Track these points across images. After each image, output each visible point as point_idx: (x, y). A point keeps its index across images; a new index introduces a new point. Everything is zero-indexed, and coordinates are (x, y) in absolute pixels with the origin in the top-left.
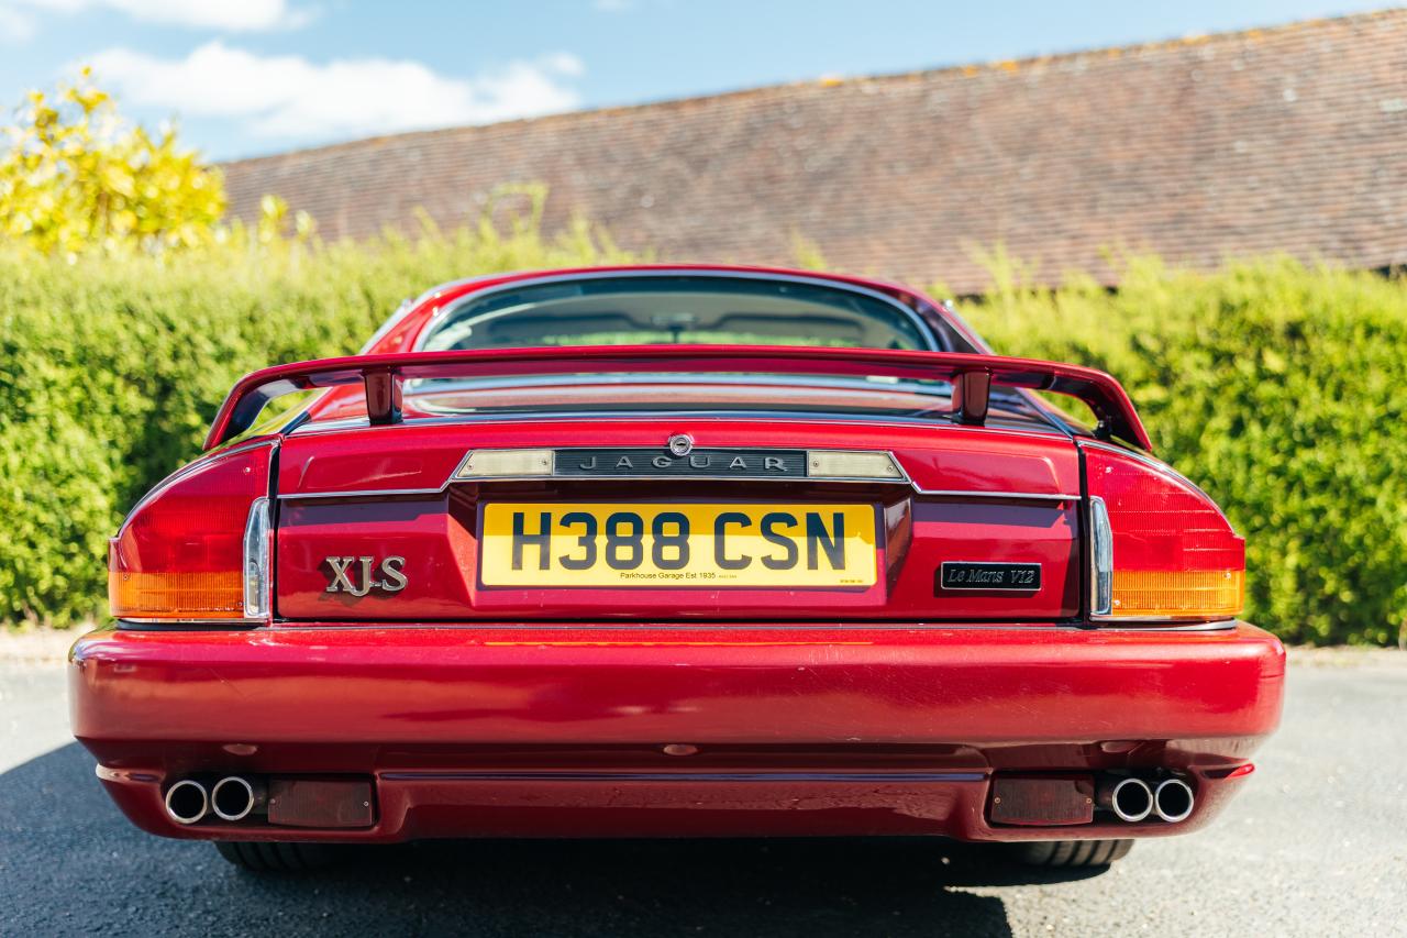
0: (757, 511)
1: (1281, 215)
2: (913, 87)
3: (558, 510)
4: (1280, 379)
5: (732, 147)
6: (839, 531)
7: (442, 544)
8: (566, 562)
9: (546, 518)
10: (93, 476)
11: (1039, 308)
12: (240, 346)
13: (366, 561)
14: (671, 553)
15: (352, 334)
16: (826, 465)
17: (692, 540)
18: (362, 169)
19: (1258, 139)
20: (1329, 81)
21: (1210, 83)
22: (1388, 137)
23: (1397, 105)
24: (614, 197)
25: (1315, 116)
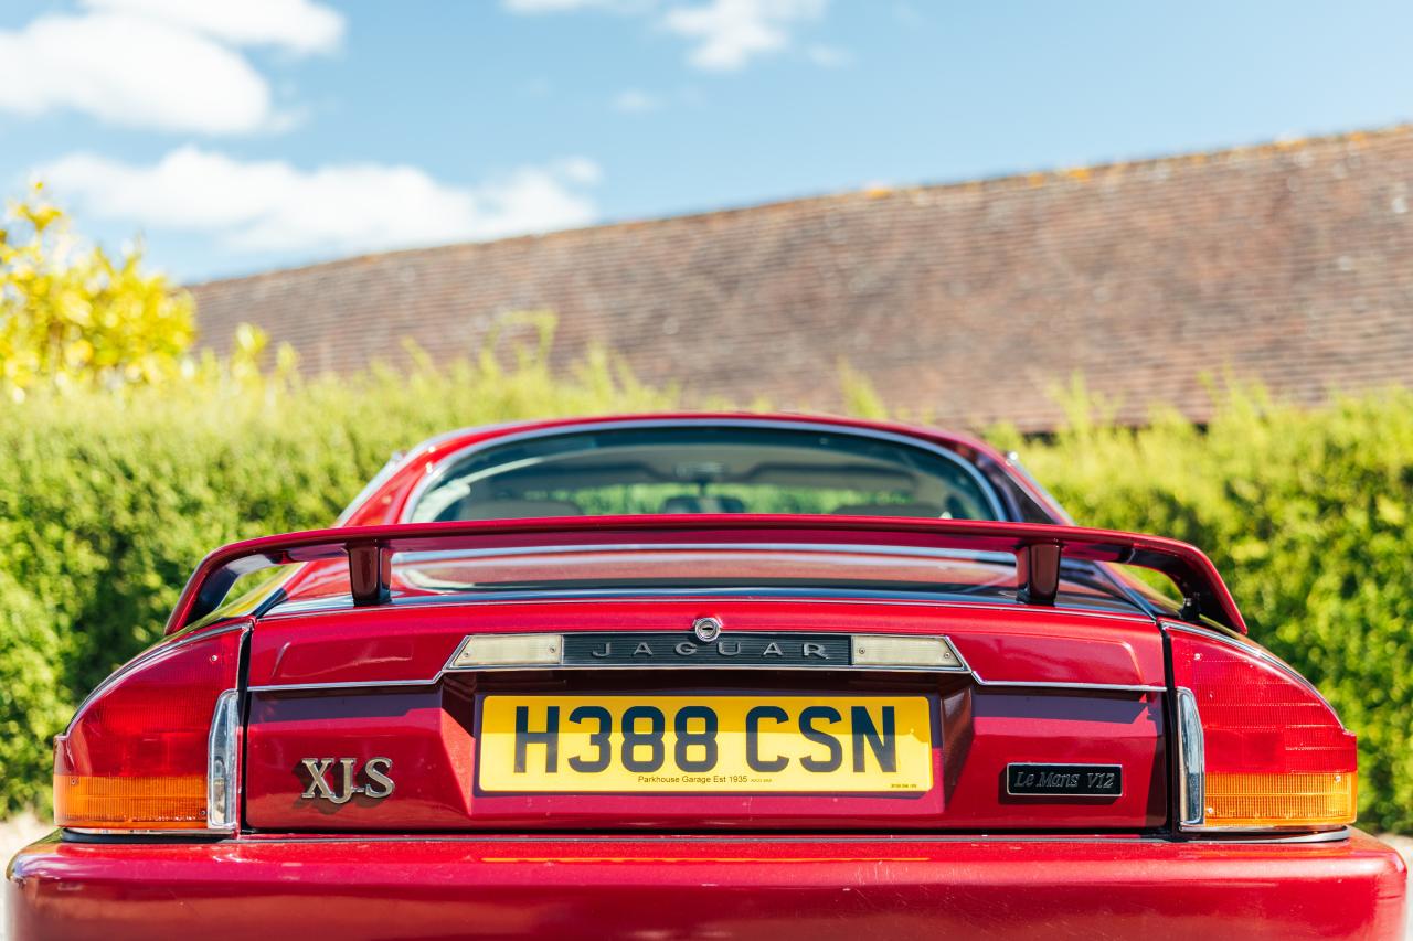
0: (794, 705)
1: (1393, 341)
2: (972, 198)
3: (568, 703)
4: (1397, 532)
5: (767, 266)
6: (889, 728)
7: (433, 745)
8: (577, 764)
9: (553, 714)
10: (37, 646)
11: (1117, 449)
12: (207, 496)
13: (348, 763)
14: (696, 753)
15: (334, 482)
16: (873, 652)
17: (721, 738)
18: (349, 291)
19: (1369, 258)
21: (1309, 193)
24: (633, 317)
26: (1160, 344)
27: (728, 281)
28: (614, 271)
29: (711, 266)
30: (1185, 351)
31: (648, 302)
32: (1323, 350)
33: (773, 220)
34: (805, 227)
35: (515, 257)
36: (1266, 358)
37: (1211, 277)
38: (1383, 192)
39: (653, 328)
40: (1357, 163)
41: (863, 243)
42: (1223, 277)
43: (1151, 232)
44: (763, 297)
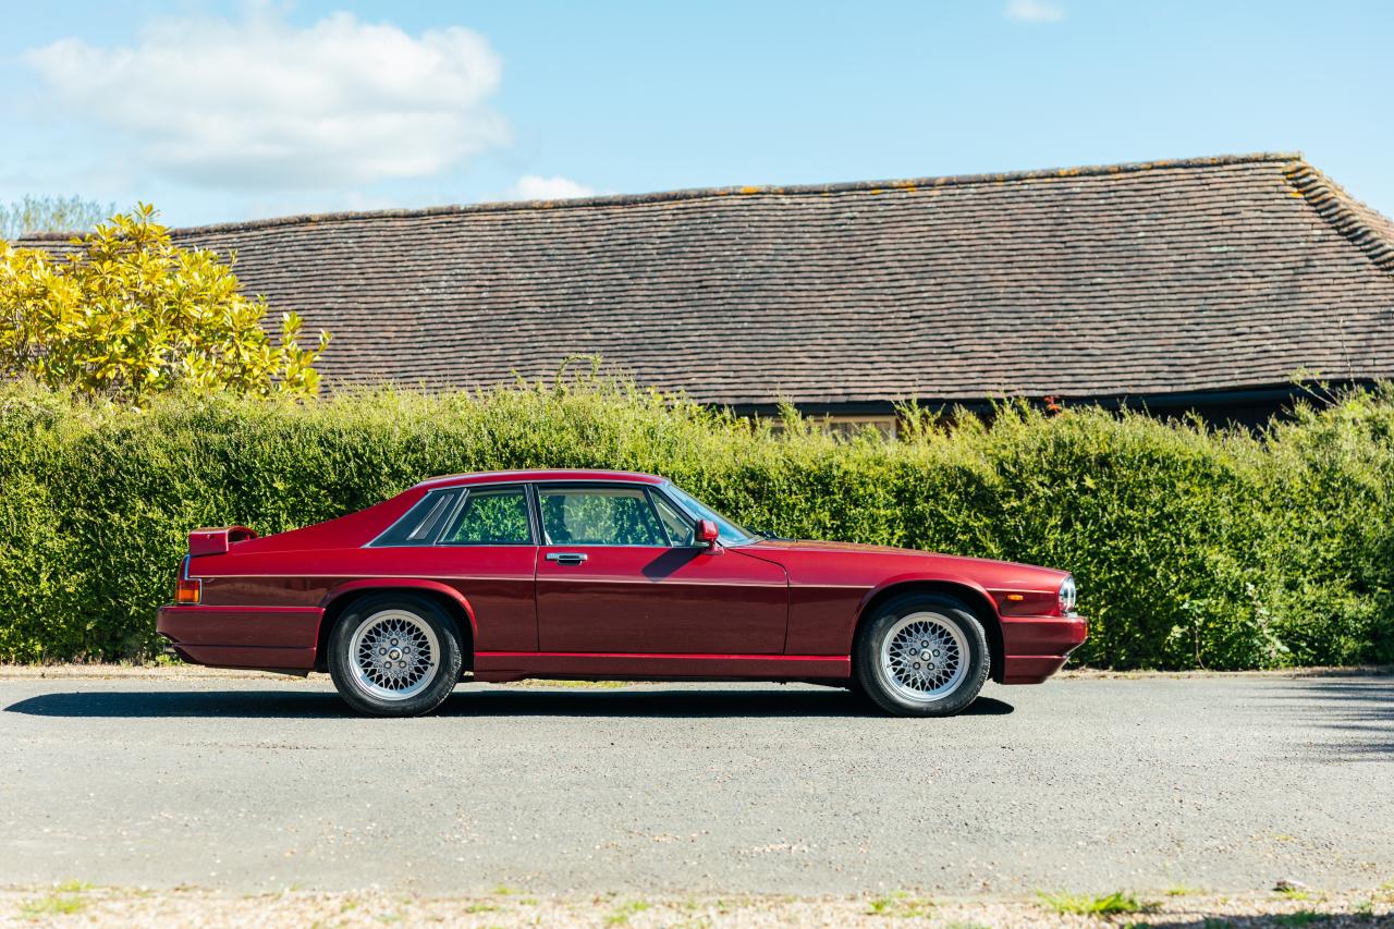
18: (297, 248)
19: (1115, 274)
20: (1172, 220)
21: (1078, 214)
22: (1213, 276)
23: (1222, 246)
24: (557, 292)
25: (1159, 253)
26: (967, 335)
27: (633, 264)
28: (535, 247)
29: (619, 248)
30: (984, 342)
31: (569, 279)
32: (1079, 345)
33: (665, 207)
34: (692, 216)
35: (444, 225)
36: (1040, 353)
37: (1005, 284)
38: (1130, 218)
39: (577, 302)
40: (1115, 191)
41: (741, 236)
42: (1014, 284)
43: (964, 243)
44: (664, 280)
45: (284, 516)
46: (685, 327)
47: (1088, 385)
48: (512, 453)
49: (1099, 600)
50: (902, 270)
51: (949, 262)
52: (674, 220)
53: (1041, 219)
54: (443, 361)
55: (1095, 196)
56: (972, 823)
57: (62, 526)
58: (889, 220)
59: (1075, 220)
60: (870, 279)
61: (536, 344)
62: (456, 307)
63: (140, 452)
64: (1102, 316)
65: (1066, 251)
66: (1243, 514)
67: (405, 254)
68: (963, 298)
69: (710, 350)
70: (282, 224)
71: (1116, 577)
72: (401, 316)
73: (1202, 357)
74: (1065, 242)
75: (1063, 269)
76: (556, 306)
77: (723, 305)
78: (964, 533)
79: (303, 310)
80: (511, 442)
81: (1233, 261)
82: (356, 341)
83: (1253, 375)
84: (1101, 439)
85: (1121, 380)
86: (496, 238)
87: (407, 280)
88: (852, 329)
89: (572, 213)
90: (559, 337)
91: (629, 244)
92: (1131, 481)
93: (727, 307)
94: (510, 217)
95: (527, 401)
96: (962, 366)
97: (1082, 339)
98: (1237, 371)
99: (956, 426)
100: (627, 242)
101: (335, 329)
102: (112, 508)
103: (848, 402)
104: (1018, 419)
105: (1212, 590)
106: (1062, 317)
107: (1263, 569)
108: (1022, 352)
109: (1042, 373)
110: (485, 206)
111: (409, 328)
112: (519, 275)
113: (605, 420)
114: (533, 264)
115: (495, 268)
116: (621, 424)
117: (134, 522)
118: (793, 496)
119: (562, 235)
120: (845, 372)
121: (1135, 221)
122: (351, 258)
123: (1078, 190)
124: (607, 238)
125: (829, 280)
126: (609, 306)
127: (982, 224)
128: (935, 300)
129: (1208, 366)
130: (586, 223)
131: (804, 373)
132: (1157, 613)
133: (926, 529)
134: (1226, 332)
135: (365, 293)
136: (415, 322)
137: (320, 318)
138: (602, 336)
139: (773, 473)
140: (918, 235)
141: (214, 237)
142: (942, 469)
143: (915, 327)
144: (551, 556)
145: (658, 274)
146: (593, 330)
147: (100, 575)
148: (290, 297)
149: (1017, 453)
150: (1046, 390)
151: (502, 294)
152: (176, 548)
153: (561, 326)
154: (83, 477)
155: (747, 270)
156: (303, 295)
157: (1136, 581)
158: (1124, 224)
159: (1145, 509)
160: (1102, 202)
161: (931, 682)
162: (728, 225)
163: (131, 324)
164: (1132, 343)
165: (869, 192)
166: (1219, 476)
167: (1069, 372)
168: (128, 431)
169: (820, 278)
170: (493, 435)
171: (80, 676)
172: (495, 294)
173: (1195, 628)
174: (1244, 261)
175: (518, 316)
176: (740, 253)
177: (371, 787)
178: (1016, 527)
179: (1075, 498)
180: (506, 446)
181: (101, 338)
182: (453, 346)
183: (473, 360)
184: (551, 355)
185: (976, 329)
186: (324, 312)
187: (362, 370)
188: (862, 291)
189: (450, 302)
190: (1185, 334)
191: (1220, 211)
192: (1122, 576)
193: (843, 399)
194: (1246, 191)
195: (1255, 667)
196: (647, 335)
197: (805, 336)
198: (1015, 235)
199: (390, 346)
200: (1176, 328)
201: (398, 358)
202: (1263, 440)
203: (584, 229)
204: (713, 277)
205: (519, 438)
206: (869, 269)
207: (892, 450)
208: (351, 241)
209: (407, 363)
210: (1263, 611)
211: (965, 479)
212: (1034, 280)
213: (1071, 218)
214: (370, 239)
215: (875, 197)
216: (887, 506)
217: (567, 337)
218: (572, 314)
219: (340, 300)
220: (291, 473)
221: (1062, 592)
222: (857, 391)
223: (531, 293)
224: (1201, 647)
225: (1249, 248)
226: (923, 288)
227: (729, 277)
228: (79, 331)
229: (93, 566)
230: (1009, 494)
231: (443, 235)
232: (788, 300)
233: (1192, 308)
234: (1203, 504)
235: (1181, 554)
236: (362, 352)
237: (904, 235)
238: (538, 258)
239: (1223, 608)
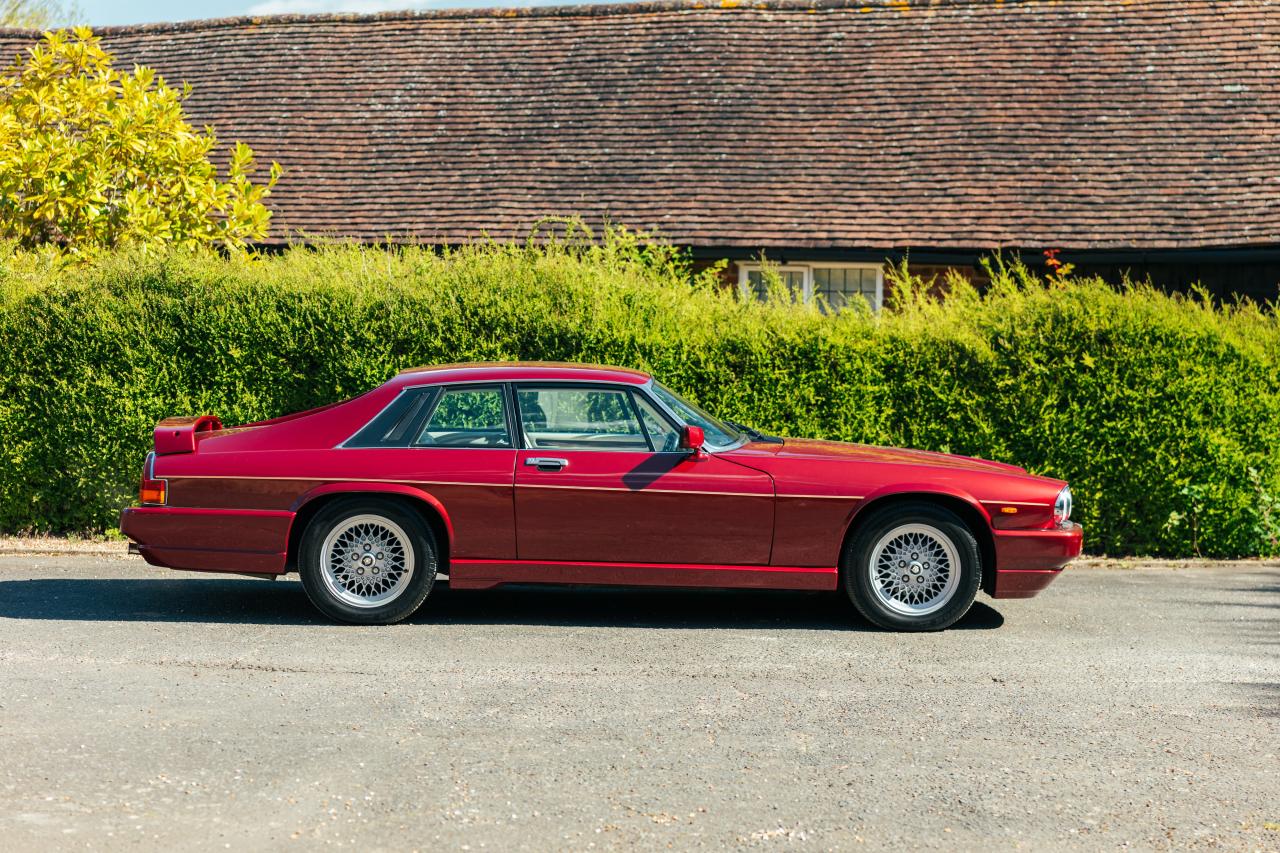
18: (238, 53)
19: (1120, 112)
20: (1183, 54)
21: (1083, 43)
22: (1225, 118)
23: (1235, 84)
24: (520, 113)
25: (1168, 90)
26: (961, 176)
27: (603, 83)
28: (496, 61)
29: (588, 65)
30: (981, 184)
31: (533, 98)
32: (1080, 192)
33: (638, 20)
34: (667, 31)
35: (397, 32)
36: (1039, 199)
37: (1003, 119)
38: (1138, 48)
39: (541, 125)
40: (1123, 19)
41: (720, 56)
42: (1012, 120)
43: (960, 71)
44: (637, 103)
45: (240, 385)
46: (659, 157)
47: (1089, 236)
48: (482, 321)
49: (1095, 482)
50: (893, 100)
51: (943, 93)
52: (647, 35)
53: (1044, 47)
54: (397, 187)
55: (1102, 23)
56: (965, 799)
57: (6, 392)
58: (879, 42)
59: (1080, 50)
60: (858, 109)
61: (497, 172)
62: (411, 126)
63: (89, 316)
64: (1105, 159)
65: (1069, 84)
66: (1249, 395)
67: (355, 64)
68: (958, 134)
69: (685, 184)
70: (220, 26)
71: (1113, 460)
72: (352, 135)
73: (1210, 210)
74: (1068, 75)
75: (1065, 105)
76: (519, 129)
77: (700, 133)
78: (955, 411)
79: (245, 124)
80: (480, 310)
81: (1247, 102)
82: (303, 161)
83: (1263, 232)
84: (1102, 314)
85: (1124, 233)
86: (454, 49)
87: (357, 94)
88: (839, 165)
89: (536, 24)
90: (522, 165)
91: (600, 61)
92: (1132, 359)
93: (704, 136)
94: (469, 25)
95: (497, 266)
96: (955, 211)
97: (1083, 184)
98: (1247, 227)
99: (949, 292)
100: (596, 58)
101: (279, 147)
102: (58, 374)
103: (833, 249)
104: (1014, 288)
105: (1213, 475)
106: (1063, 159)
107: (1267, 453)
108: (1019, 198)
109: (1039, 221)
110: (442, 13)
111: (360, 149)
112: (480, 92)
113: (580, 288)
114: (493, 80)
115: (453, 83)
116: (597, 292)
117: (82, 389)
118: (777, 371)
119: (526, 48)
120: (831, 214)
121: (1144, 53)
122: (297, 67)
123: (1084, 16)
124: (575, 53)
125: (815, 109)
126: (576, 131)
127: (980, 51)
128: (927, 135)
129: (1217, 220)
130: (551, 35)
131: (785, 213)
132: (1155, 498)
133: (915, 408)
134: (1236, 182)
135: (312, 107)
136: (366, 142)
137: (263, 134)
138: (569, 165)
139: (756, 347)
140: (910, 60)
141: (147, 38)
142: (933, 343)
143: (905, 165)
144: (531, 461)
145: (629, 96)
146: (560, 158)
147: (47, 446)
148: (231, 109)
149: (1013, 327)
150: (1044, 241)
151: (461, 113)
152: (127, 418)
153: (525, 152)
154: (28, 342)
155: (726, 95)
156: (244, 108)
157: (1133, 464)
158: (1132, 56)
159: (1145, 390)
160: (1109, 30)
161: (920, 596)
162: (705, 42)
163: (70, 159)
164: (1137, 192)
165: (858, 11)
166: (1225, 355)
167: (1069, 221)
168: (76, 294)
169: (804, 106)
170: (462, 302)
171: (27, 552)
172: (454, 113)
173: (1194, 514)
174: (1259, 102)
175: (479, 139)
176: (718, 74)
177: (361, 736)
178: (1010, 405)
179: (1072, 376)
180: (475, 314)
181: (38, 175)
182: (408, 171)
183: (430, 187)
184: (515, 184)
185: (971, 169)
186: (268, 128)
187: (310, 194)
188: (849, 123)
189: (404, 121)
190: (1193, 182)
191: (1235, 46)
192: (1119, 459)
193: (828, 244)
194: (1263, 23)
195: (1256, 554)
196: (618, 165)
197: (788, 172)
198: (1015, 64)
199: (340, 168)
200: (1183, 176)
201: (348, 182)
202: (1272, 315)
203: (549, 42)
204: (688, 101)
205: (489, 306)
206: (858, 98)
207: (881, 322)
208: (295, 47)
209: (358, 189)
210: (1266, 498)
211: (957, 354)
212: (1035, 116)
213: (1076, 47)
214: (317, 46)
215: (865, 16)
216: (874, 382)
217: (531, 165)
218: (536, 138)
219: (285, 115)
220: (248, 339)
221: (1057, 504)
222: (842, 235)
223: (492, 113)
224: (1199, 534)
225: (1263, 88)
226: (915, 122)
227: (706, 101)
228: (15, 168)
229: (38, 434)
230: (1003, 372)
231: (396, 44)
232: (769, 130)
233: (1202, 154)
234: (1206, 384)
235: (1182, 437)
236: (308, 174)
237: (894, 61)
238: (500, 73)
239: (1224, 493)
